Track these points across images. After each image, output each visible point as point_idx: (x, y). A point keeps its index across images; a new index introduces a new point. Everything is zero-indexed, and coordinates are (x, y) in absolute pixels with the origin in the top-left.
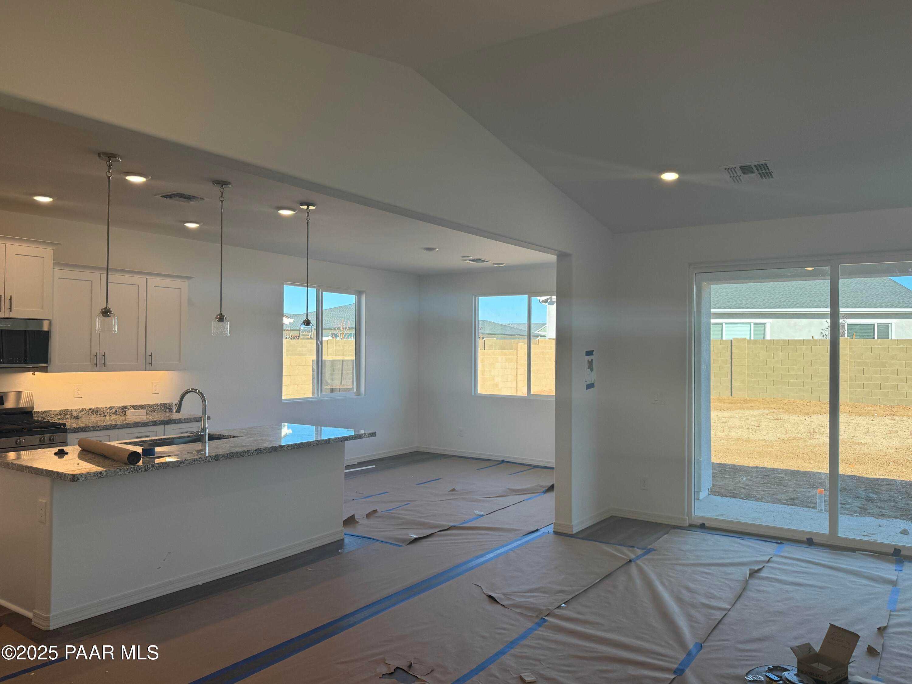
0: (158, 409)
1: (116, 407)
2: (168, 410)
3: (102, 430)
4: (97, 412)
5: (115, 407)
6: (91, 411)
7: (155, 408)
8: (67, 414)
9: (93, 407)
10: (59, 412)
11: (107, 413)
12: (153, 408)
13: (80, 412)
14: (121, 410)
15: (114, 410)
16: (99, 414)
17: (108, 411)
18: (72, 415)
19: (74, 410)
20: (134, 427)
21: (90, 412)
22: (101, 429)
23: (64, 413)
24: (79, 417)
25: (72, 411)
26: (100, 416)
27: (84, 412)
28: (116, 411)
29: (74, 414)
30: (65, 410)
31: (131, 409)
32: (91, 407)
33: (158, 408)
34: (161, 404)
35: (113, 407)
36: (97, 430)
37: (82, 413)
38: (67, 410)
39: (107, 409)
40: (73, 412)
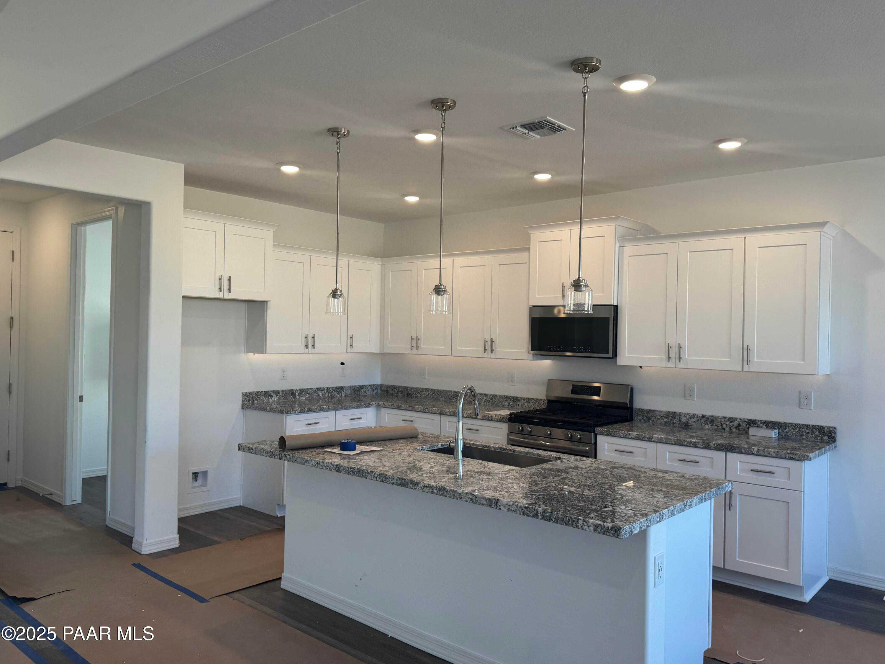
0: (808, 433)
1: (739, 420)
2: (826, 438)
3: (634, 439)
4: (712, 421)
5: (737, 418)
6: (705, 419)
7: (803, 431)
8: (675, 418)
9: (708, 413)
10: (665, 413)
11: (726, 425)
12: (800, 431)
13: (690, 418)
14: (746, 425)
15: (736, 423)
16: (715, 425)
17: (728, 423)
18: (680, 421)
19: (683, 415)
20: (675, 444)
21: (702, 421)
22: (633, 437)
23: (671, 415)
24: (689, 424)
25: (680, 415)
26: (716, 427)
27: (695, 420)
28: (739, 425)
29: (683, 419)
30: (673, 412)
31: (761, 425)
32: (705, 414)
33: (807, 431)
34: (813, 426)
35: (735, 419)
36: (628, 438)
37: (693, 420)
38: (675, 412)
39: (726, 420)
40: (682, 416)
